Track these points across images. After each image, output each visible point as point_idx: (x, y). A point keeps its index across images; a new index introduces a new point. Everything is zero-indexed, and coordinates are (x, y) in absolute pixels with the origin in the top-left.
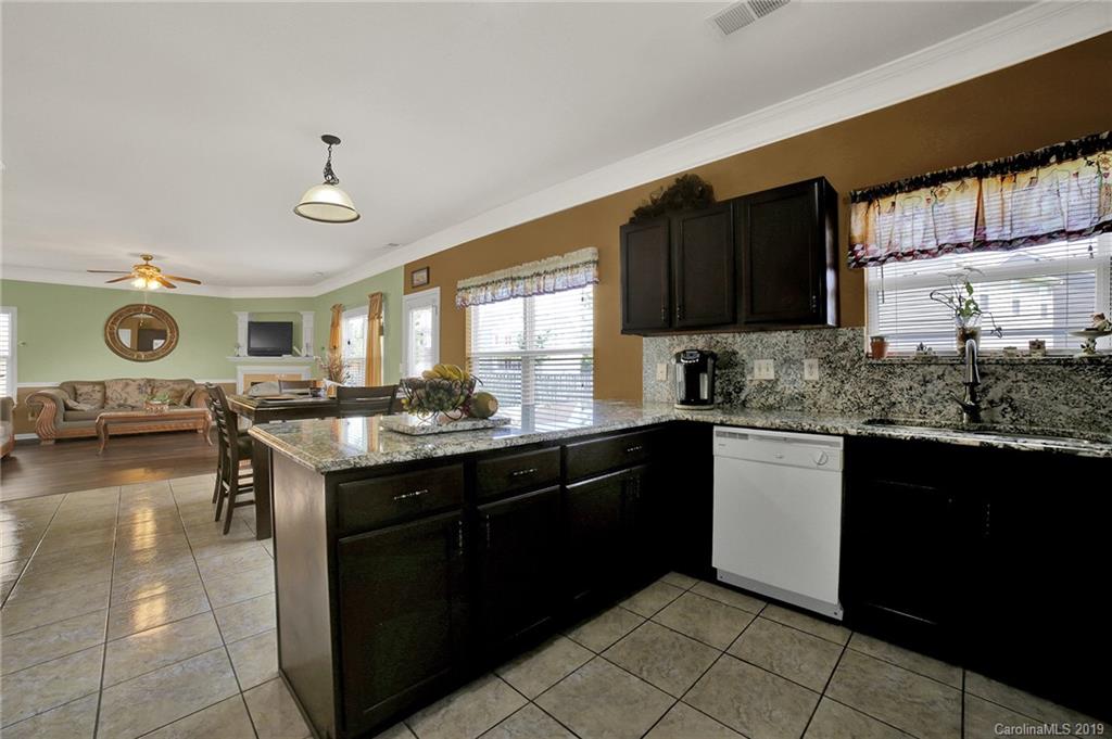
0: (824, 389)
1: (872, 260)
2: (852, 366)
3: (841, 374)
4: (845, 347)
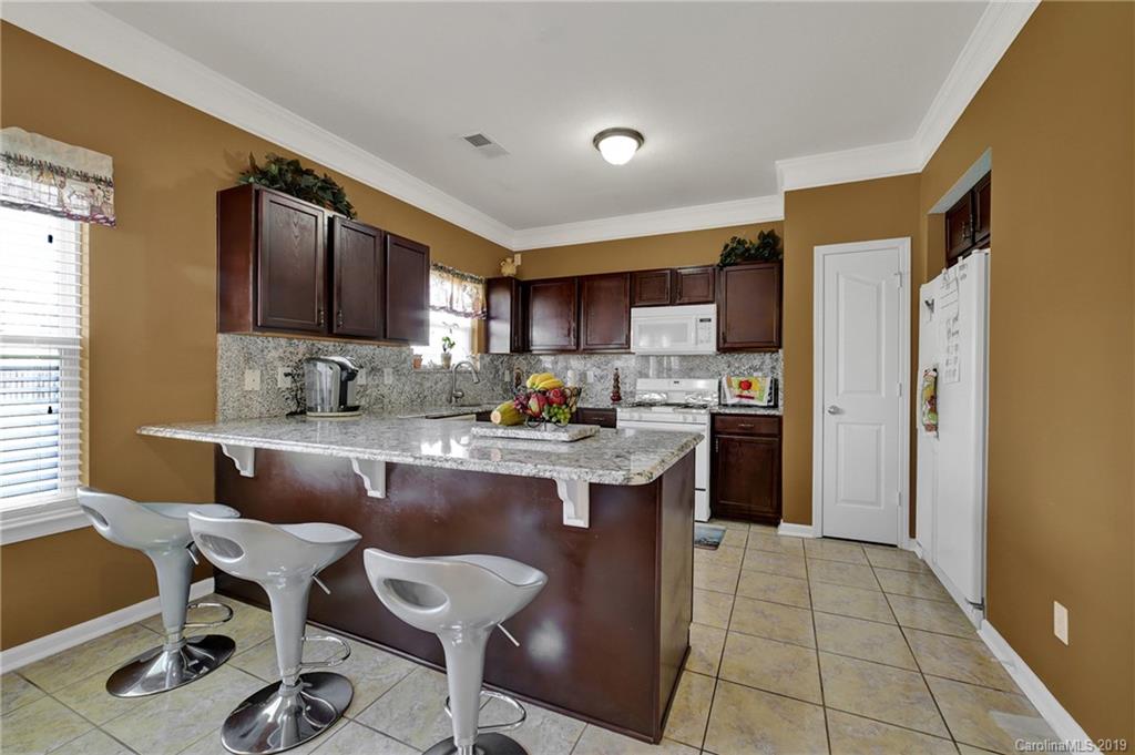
0: (394, 390)
2: (408, 373)
3: (403, 379)
4: (404, 360)
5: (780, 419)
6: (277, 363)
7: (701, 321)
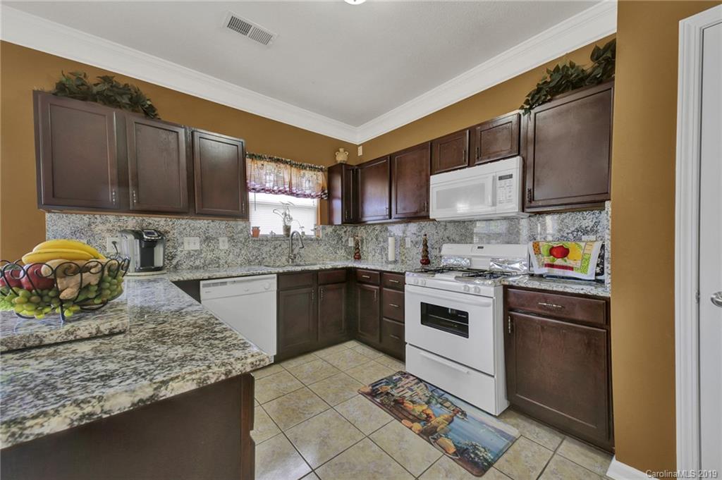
0: (231, 254)
1: (253, 189)
2: (245, 241)
3: (240, 245)
4: (241, 231)
5: (607, 301)
6: (107, 235)
7: (501, 178)
